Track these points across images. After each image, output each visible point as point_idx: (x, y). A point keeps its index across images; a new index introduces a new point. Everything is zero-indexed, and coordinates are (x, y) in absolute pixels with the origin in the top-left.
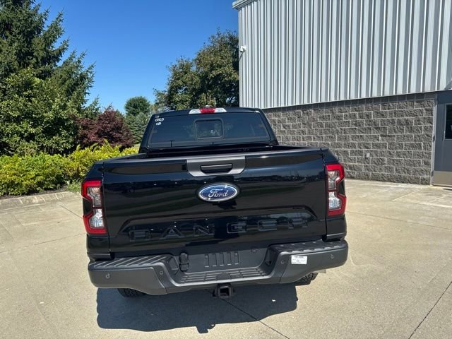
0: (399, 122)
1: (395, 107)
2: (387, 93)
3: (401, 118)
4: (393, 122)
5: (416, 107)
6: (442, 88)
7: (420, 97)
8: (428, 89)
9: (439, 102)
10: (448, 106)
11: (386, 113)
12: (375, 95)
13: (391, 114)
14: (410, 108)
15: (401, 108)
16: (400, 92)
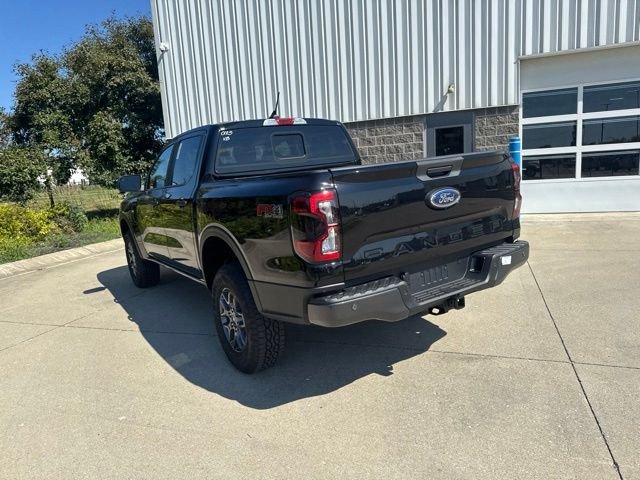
0: (389, 149)
1: (383, 132)
2: (374, 117)
3: (390, 145)
4: (382, 151)
5: (406, 132)
6: (431, 111)
7: (408, 120)
8: (417, 112)
9: (429, 126)
10: (437, 130)
11: (373, 140)
12: (360, 118)
13: (379, 140)
14: (400, 133)
15: (389, 133)
16: (388, 115)
